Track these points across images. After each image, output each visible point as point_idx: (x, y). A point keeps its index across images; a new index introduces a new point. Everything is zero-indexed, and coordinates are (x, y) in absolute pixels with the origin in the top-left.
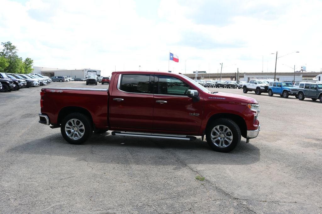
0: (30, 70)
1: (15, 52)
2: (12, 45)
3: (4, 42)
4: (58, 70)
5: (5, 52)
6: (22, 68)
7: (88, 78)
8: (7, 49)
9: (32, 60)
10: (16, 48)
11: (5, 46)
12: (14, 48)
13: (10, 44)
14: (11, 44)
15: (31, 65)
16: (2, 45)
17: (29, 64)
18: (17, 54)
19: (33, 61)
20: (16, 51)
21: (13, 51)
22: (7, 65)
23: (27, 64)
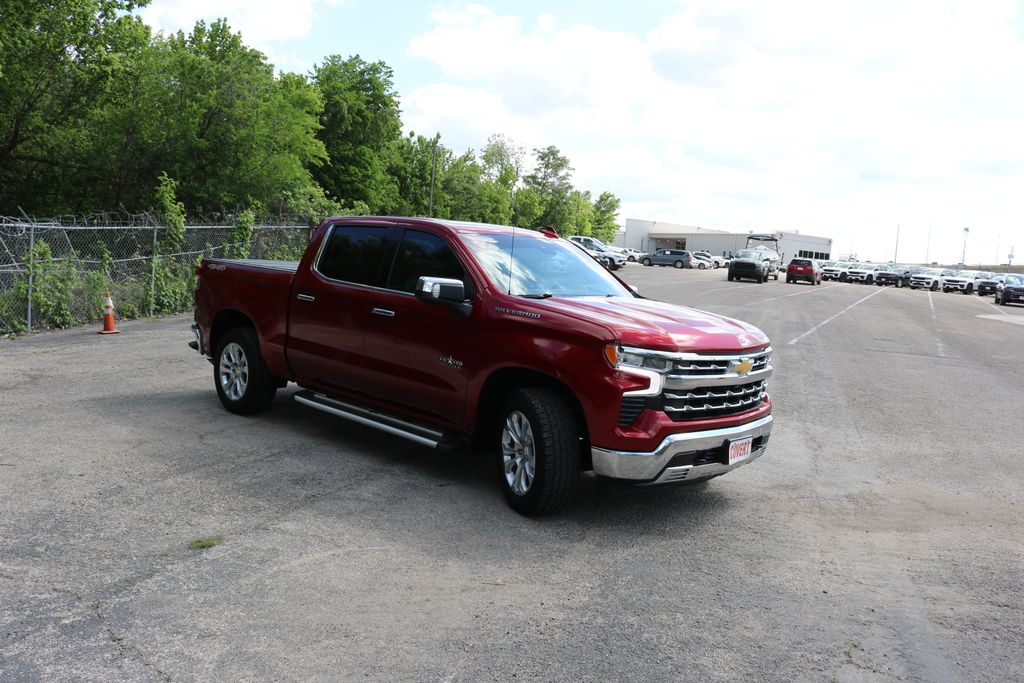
0: (609, 228)
1: (567, 175)
2: (559, 155)
3: (539, 148)
4: (700, 232)
5: (540, 175)
6: (584, 220)
7: (735, 259)
8: (547, 167)
9: (616, 198)
10: (571, 165)
11: (543, 159)
12: (562, 163)
13: (552, 152)
14: (558, 151)
15: (615, 213)
16: (533, 154)
17: (608, 211)
18: (571, 181)
19: (620, 204)
20: (570, 172)
21: (562, 173)
22: (539, 211)
23: (602, 212)
